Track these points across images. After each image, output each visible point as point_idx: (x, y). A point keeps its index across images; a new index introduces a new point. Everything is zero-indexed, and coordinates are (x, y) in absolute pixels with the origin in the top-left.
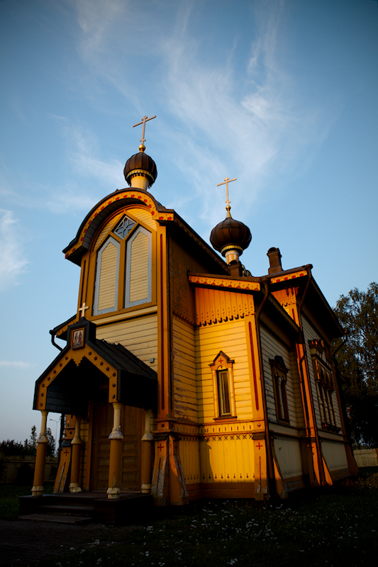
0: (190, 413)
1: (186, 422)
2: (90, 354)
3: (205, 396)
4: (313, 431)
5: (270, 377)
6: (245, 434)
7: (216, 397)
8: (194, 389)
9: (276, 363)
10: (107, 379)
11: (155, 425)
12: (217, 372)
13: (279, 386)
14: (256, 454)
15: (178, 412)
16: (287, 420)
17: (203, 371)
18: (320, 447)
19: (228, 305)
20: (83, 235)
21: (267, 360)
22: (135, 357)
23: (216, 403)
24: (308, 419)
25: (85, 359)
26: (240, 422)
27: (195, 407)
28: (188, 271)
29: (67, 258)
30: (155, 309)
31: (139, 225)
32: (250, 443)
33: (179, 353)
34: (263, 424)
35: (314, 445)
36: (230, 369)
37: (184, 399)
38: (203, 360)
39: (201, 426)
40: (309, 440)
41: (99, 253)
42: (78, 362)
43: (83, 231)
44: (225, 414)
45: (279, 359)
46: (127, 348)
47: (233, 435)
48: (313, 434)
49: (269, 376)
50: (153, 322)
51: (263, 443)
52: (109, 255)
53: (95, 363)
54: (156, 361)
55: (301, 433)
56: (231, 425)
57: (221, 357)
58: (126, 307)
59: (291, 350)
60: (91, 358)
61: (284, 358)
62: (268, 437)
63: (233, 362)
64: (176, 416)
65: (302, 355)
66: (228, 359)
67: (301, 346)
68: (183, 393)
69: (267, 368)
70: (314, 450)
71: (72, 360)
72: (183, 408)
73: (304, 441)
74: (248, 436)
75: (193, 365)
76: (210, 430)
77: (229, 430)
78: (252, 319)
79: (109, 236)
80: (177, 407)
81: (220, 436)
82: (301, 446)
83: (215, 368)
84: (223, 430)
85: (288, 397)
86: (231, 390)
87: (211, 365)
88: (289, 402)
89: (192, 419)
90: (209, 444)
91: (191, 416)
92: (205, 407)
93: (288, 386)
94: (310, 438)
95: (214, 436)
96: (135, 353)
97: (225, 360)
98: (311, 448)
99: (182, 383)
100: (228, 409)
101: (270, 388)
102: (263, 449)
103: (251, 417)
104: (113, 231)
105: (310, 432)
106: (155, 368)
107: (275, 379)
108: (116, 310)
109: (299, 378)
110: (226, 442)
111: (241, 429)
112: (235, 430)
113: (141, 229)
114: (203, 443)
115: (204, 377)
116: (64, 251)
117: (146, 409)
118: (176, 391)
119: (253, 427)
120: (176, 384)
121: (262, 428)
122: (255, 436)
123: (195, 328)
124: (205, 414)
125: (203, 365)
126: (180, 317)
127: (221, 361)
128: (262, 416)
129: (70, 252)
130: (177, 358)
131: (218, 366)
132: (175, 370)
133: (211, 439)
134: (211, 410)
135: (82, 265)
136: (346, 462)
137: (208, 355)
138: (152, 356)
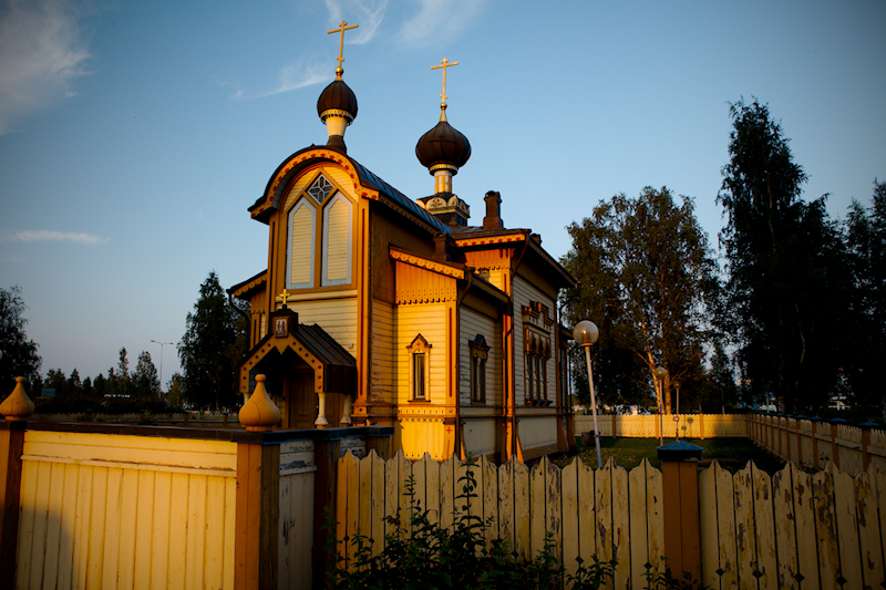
0: (386, 395)
1: (381, 404)
2: (294, 344)
3: (400, 377)
4: (510, 410)
5: (468, 360)
6: (436, 418)
7: (411, 380)
8: (390, 370)
9: (478, 344)
10: (312, 371)
11: (352, 408)
12: (414, 354)
13: (478, 366)
14: (445, 438)
15: (374, 396)
16: (483, 399)
17: (400, 352)
18: (517, 426)
19: (430, 287)
20: (272, 193)
21: (466, 342)
22: (333, 340)
23: (411, 385)
24: (507, 397)
25: (288, 347)
26: (433, 406)
27: (389, 388)
28: (390, 244)
29: (253, 217)
30: (355, 292)
31: (338, 190)
32: (440, 426)
33: (377, 337)
34: (454, 410)
35: (509, 424)
36: (427, 354)
37: (380, 382)
38: (400, 340)
39: (395, 406)
40: (505, 420)
41: (291, 214)
42: (281, 350)
43: (272, 189)
44: (420, 396)
45: (480, 338)
46: (325, 329)
47: (425, 418)
48: (510, 414)
49: (466, 360)
50: (354, 306)
51: (453, 427)
52: (302, 218)
53: (299, 353)
54: (355, 347)
55: (499, 412)
56: (424, 408)
57: (418, 340)
58: (323, 285)
59: (498, 322)
60: (296, 349)
61: (486, 337)
62: (458, 422)
63: (431, 346)
64: (373, 400)
65: (509, 328)
66: (426, 343)
67: (509, 318)
68: (380, 376)
69: (465, 351)
70: (509, 430)
71: (275, 348)
72: (379, 391)
73: (500, 420)
74: (439, 420)
75: (390, 346)
76: (403, 411)
77: (422, 413)
78: (453, 305)
79: (302, 196)
80: (374, 391)
81: (413, 418)
82: (496, 425)
83: (412, 350)
84: (416, 412)
85: (487, 375)
86: (426, 374)
87: (408, 347)
88: (487, 381)
89: (387, 400)
90: (402, 424)
91: (386, 397)
92: (400, 389)
93: (489, 364)
94: (506, 417)
95: (407, 417)
96: (333, 336)
97: (423, 344)
98: (506, 427)
99: (380, 367)
100: (423, 393)
101: (466, 372)
102: (453, 433)
103: (443, 402)
104: (306, 191)
105: (507, 411)
106: (355, 353)
107: (474, 360)
108: (312, 286)
109: (502, 353)
110: (419, 423)
111: (433, 413)
112: (427, 413)
113: (339, 194)
114: (396, 423)
115: (400, 358)
116: (249, 210)
117: (346, 394)
118: (373, 376)
119: (444, 412)
120: (374, 369)
121: (454, 413)
122: (447, 421)
123: (394, 306)
124: (400, 395)
125: (399, 346)
126: (379, 299)
127: (418, 344)
128: (454, 403)
129: (257, 212)
130: (375, 343)
131: (415, 349)
132: (373, 356)
133: (404, 419)
134: (405, 392)
135: (271, 223)
136: (555, 437)
137: (405, 336)
138: (351, 342)
